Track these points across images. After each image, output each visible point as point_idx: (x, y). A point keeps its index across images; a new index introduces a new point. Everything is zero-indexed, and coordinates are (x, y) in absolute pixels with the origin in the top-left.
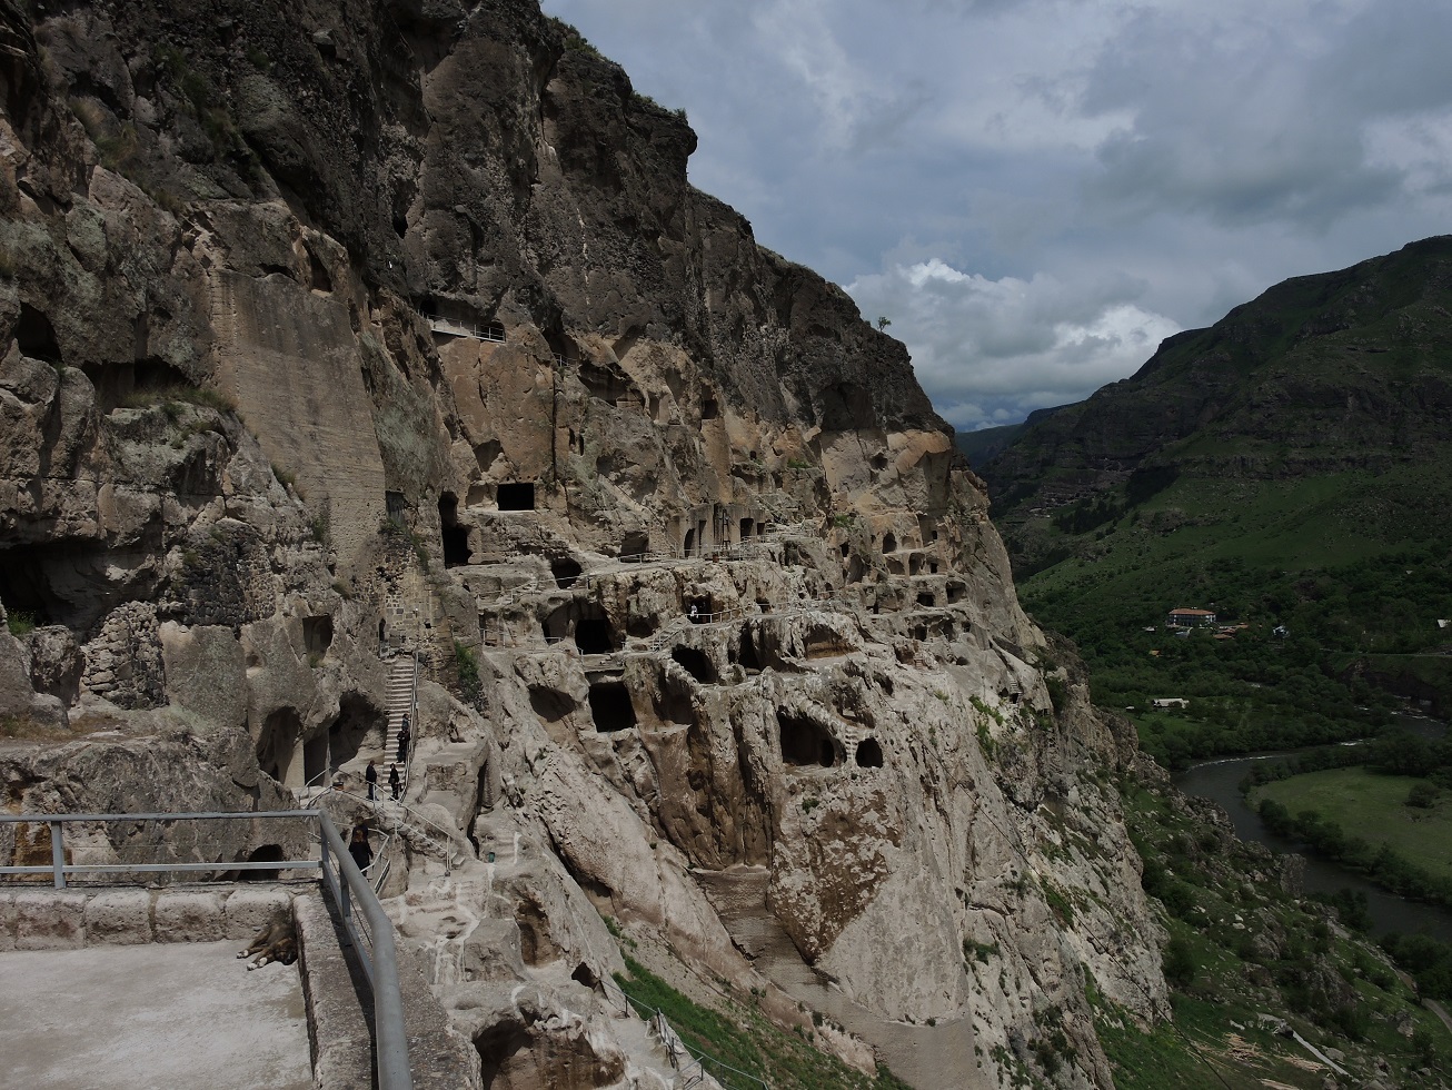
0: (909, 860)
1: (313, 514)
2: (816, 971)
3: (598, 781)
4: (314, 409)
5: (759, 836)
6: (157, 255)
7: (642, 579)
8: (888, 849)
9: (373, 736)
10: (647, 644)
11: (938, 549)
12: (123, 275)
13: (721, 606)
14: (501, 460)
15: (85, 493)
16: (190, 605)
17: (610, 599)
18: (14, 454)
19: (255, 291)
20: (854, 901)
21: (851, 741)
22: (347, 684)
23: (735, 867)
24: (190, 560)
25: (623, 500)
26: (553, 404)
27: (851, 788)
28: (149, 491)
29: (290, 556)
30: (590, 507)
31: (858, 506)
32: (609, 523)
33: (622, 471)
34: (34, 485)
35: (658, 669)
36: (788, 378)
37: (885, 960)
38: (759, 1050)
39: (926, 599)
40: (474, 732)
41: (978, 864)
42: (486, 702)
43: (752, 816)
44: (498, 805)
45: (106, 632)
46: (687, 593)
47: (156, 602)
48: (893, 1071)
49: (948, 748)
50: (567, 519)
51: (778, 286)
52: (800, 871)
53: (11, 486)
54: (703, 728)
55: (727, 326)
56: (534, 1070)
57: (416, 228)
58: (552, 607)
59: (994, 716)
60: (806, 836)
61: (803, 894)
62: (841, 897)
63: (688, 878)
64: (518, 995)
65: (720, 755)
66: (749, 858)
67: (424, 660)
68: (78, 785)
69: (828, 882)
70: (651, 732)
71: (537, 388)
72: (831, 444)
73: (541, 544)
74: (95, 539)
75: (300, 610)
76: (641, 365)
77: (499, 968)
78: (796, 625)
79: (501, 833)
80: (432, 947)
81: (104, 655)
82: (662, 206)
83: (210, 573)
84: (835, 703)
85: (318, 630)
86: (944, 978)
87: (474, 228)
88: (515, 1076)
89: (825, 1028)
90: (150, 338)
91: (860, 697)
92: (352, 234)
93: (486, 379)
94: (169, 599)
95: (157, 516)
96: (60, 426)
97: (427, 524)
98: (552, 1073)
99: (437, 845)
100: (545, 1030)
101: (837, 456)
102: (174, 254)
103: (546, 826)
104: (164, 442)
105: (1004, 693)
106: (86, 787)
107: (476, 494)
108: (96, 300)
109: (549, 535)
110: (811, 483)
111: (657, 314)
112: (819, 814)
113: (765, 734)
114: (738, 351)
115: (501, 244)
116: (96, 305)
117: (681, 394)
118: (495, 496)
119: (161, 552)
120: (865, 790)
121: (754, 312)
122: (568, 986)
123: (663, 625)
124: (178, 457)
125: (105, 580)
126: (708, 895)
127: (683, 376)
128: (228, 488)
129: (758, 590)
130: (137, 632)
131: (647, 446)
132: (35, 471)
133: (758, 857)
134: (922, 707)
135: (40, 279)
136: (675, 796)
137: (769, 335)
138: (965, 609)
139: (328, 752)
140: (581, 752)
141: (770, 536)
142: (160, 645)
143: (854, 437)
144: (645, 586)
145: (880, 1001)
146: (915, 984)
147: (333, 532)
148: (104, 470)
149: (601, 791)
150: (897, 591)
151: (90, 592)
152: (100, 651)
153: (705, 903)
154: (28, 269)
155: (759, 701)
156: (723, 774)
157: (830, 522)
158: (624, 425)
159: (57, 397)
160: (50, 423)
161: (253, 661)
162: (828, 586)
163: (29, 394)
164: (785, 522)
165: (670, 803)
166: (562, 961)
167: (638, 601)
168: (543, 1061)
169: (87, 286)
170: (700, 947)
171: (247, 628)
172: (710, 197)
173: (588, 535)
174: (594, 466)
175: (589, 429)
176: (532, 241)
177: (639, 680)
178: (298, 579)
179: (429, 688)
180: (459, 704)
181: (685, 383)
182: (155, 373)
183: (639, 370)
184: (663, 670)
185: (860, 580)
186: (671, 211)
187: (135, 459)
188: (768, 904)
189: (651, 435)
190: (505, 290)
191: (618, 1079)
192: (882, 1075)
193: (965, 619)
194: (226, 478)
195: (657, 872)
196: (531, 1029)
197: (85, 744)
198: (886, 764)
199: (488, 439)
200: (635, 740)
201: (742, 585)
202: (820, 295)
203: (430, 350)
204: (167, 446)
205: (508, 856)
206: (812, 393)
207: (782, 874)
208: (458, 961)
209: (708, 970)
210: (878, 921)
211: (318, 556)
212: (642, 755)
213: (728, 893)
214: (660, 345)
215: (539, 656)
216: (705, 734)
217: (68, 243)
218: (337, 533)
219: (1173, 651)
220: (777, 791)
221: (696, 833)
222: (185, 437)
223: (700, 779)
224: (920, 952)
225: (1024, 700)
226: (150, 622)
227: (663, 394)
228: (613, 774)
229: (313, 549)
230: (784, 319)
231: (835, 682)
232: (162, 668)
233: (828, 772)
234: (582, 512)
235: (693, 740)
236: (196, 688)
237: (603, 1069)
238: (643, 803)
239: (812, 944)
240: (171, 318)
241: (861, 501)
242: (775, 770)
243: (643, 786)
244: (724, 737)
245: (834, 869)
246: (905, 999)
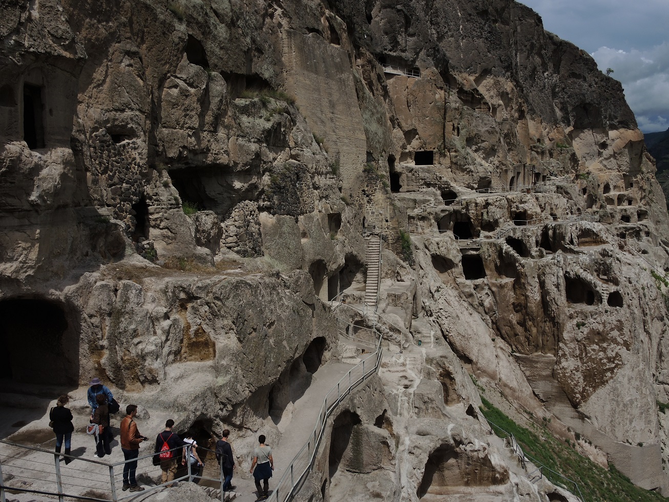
0: (635, 358)
1: (332, 160)
2: (578, 412)
3: (466, 304)
4: (332, 105)
5: (551, 339)
6: (256, 19)
7: (490, 201)
8: (623, 351)
9: (359, 276)
10: (492, 235)
11: (633, 192)
12: (239, 27)
13: (531, 217)
14: (417, 139)
15: (222, 140)
16: (274, 204)
17: (473, 211)
18: (186, 116)
19: (304, 41)
20: (602, 378)
21: (605, 292)
22: (348, 249)
23: (536, 354)
24: (274, 180)
25: (479, 160)
26: (445, 109)
27: (604, 318)
28: (254, 142)
29: (321, 181)
30: (462, 163)
31: (591, 168)
32: (472, 172)
33: (479, 145)
34: (196, 134)
35: (498, 248)
36: (557, 101)
37: (617, 410)
38: (553, 453)
39: (626, 218)
40: (409, 277)
41: (663, 361)
42: (414, 262)
43: (547, 328)
44: (420, 315)
45: (233, 216)
46: (513, 209)
47: (258, 202)
48: (618, 467)
49: (651, 298)
50: (450, 170)
51: (554, 51)
52: (573, 359)
53: (185, 134)
54: (523, 281)
55: (527, 72)
56: (458, 471)
57: (377, 19)
58: (443, 214)
59: (663, 282)
60: (577, 341)
61: (574, 372)
62: (595, 375)
63: (511, 358)
64: (452, 430)
65: (532, 295)
66: (544, 350)
67: (385, 238)
68: (219, 303)
69: (588, 366)
70: (494, 281)
71: (436, 101)
72: (577, 136)
73: (437, 182)
74: (227, 166)
75: (326, 210)
76: (488, 90)
77: (434, 408)
78: (574, 228)
79: (424, 330)
80: (396, 392)
81: (232, 228)
82: (499, 7)
83: (284, 187)
84: (596, 271)
85: (334, 220)
86: (649, 422)
87: (406, 17)
88: (446, 473)
89: (581, 442)
90: (253, 64)
91: (611, 268)
92: (349, 17)
93: (410, 97)
94: (264, 201)
95: (258, 155)
96: (209, 103)
97: (383, 170)
98: (468, 474)
99: (395, 336)
100: (466, 450)
101: (581, 142)
102: (264, 20)
103: (440, 326)
104: (261, 117)
106: (224, 304)
107: (404, 156)
108: (226, 38)
109: (441, 178)
110: (568, 156)
111: (498, 63)
112: (586, 330)
113: (557, 286)
114: (532, 86)
115: (419, 26)
116: (226, 41)
117: (508, 106)
118: (413, 158)
119: (260, 175)
120: (612, 319)
121: (542, 65)
122: (467, 419)
123: (501, 225)
124: (268, 125)
125: (232, 188)
126: (521, 367)
127: (510, 96)
128: (292, 144)
129: (552, 209)
130: (248, 217)
131: (491, 132)
132: (197, 126)
133: (550, 350)
134: (638, 275)
135: (198, 23)
136: (506, 315)
137: (549, 78)
138: (647, 224)
139: (339, 283)
140: (457, 289)
141: (548, 183)
142: (260, 224)
143: (591, 132)
144: (492, 205)
145: (613, 431)
146: (633, 424)
147: (341, 170)
148: (232, 129)
149: (467, 310)
150: (611, 214)
151: (225, 195)
152: (230, 226)
153: (519, 371)
154: (191, 16)
155: (555, 268)
156: (533, 305)
157: (577, 177)
158: (480, 121)
159: (207, 85)
160: (204, 100)
161: (304, 235)
162: (579, 210)
163: (193, 83)
164: (556, 176)
165: (503, 318)
166: (462, 404)
167: (487, 213)
168: (463, 467)
169: (222, 31)
170: (517, 394)
171: (301, 218)
172: (521, 4)
173: (461, 178)
174: (465, 142)
175: (462, 123)
176: (434, 25)
177: (488, 253)
178: (326, 193)
179: (387, 253)
180: (401, 262)
181: (511, 99)
182: (256, 82)
183: (487, 93)
184: (501, 249)
185: (591, 207)
186: (503, 9)
187: (247, 124)
188: (554, 375)
189: (494, 126)
190: (421, 50)
191: (506, 482)
192: (611, 469)
193: (647, 230)
194: (291, 138)
195: (495, 353)
196: (458, 449)
197: (223, 277)
198: (625, 306)
199: (411, 128)
200: (485, 285)
201: (543, 206)
202: (576, 56)
203: (383, 82)
204: (262, 119)
205: (428, 343)
206: (570, 109)
207: (563, 360)
208: (411, 402)
209: (521, 406)
210: (615, 389)
211: (334, 182)
212: (489, 293)
213: (533, 367)
214: (499, 79)
215: (437, 239)
216: (524, 284)
217: (212, 8)
218: (342, 170)
220: (562, 316)
221: (516, 335)
222: (271, 115)
223: (520, 307)
224: (637, 407)
226: (255, 212)
227: (499, 105)
228: (473, 302)
229: (332, 178)
230: (557, 70)
231: (597, 259)
232: (261, 236)
233: (591, 308)
234: (458, 166)
235: (516, 286)
236: (277, 247)
237: (497, 475)
238: (488, 317)
239: (577, 398)
240: (263, 53)
241: (593, 166)
242: (562, 305)
243: (489, 309)
244: (534, 286)
245: (593, 360)
246: (627, 431)
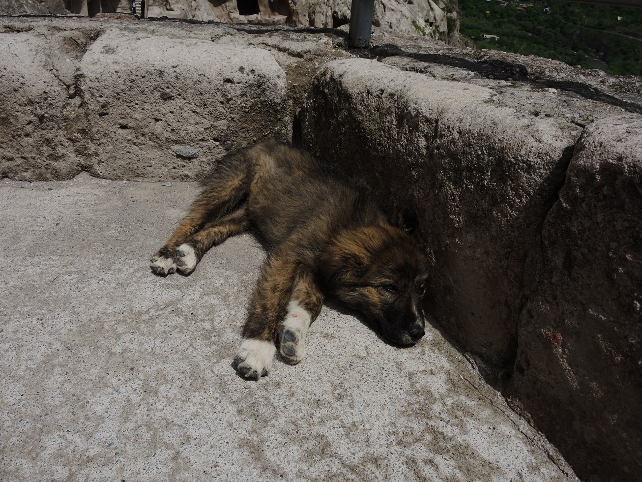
105: (427, 21)
219: (497, 12)
225: (436, 26)
